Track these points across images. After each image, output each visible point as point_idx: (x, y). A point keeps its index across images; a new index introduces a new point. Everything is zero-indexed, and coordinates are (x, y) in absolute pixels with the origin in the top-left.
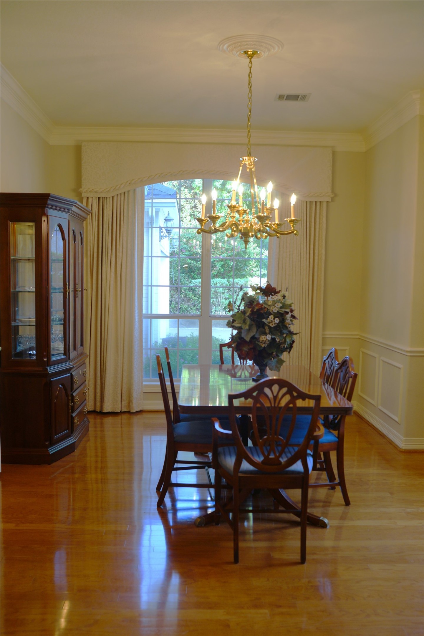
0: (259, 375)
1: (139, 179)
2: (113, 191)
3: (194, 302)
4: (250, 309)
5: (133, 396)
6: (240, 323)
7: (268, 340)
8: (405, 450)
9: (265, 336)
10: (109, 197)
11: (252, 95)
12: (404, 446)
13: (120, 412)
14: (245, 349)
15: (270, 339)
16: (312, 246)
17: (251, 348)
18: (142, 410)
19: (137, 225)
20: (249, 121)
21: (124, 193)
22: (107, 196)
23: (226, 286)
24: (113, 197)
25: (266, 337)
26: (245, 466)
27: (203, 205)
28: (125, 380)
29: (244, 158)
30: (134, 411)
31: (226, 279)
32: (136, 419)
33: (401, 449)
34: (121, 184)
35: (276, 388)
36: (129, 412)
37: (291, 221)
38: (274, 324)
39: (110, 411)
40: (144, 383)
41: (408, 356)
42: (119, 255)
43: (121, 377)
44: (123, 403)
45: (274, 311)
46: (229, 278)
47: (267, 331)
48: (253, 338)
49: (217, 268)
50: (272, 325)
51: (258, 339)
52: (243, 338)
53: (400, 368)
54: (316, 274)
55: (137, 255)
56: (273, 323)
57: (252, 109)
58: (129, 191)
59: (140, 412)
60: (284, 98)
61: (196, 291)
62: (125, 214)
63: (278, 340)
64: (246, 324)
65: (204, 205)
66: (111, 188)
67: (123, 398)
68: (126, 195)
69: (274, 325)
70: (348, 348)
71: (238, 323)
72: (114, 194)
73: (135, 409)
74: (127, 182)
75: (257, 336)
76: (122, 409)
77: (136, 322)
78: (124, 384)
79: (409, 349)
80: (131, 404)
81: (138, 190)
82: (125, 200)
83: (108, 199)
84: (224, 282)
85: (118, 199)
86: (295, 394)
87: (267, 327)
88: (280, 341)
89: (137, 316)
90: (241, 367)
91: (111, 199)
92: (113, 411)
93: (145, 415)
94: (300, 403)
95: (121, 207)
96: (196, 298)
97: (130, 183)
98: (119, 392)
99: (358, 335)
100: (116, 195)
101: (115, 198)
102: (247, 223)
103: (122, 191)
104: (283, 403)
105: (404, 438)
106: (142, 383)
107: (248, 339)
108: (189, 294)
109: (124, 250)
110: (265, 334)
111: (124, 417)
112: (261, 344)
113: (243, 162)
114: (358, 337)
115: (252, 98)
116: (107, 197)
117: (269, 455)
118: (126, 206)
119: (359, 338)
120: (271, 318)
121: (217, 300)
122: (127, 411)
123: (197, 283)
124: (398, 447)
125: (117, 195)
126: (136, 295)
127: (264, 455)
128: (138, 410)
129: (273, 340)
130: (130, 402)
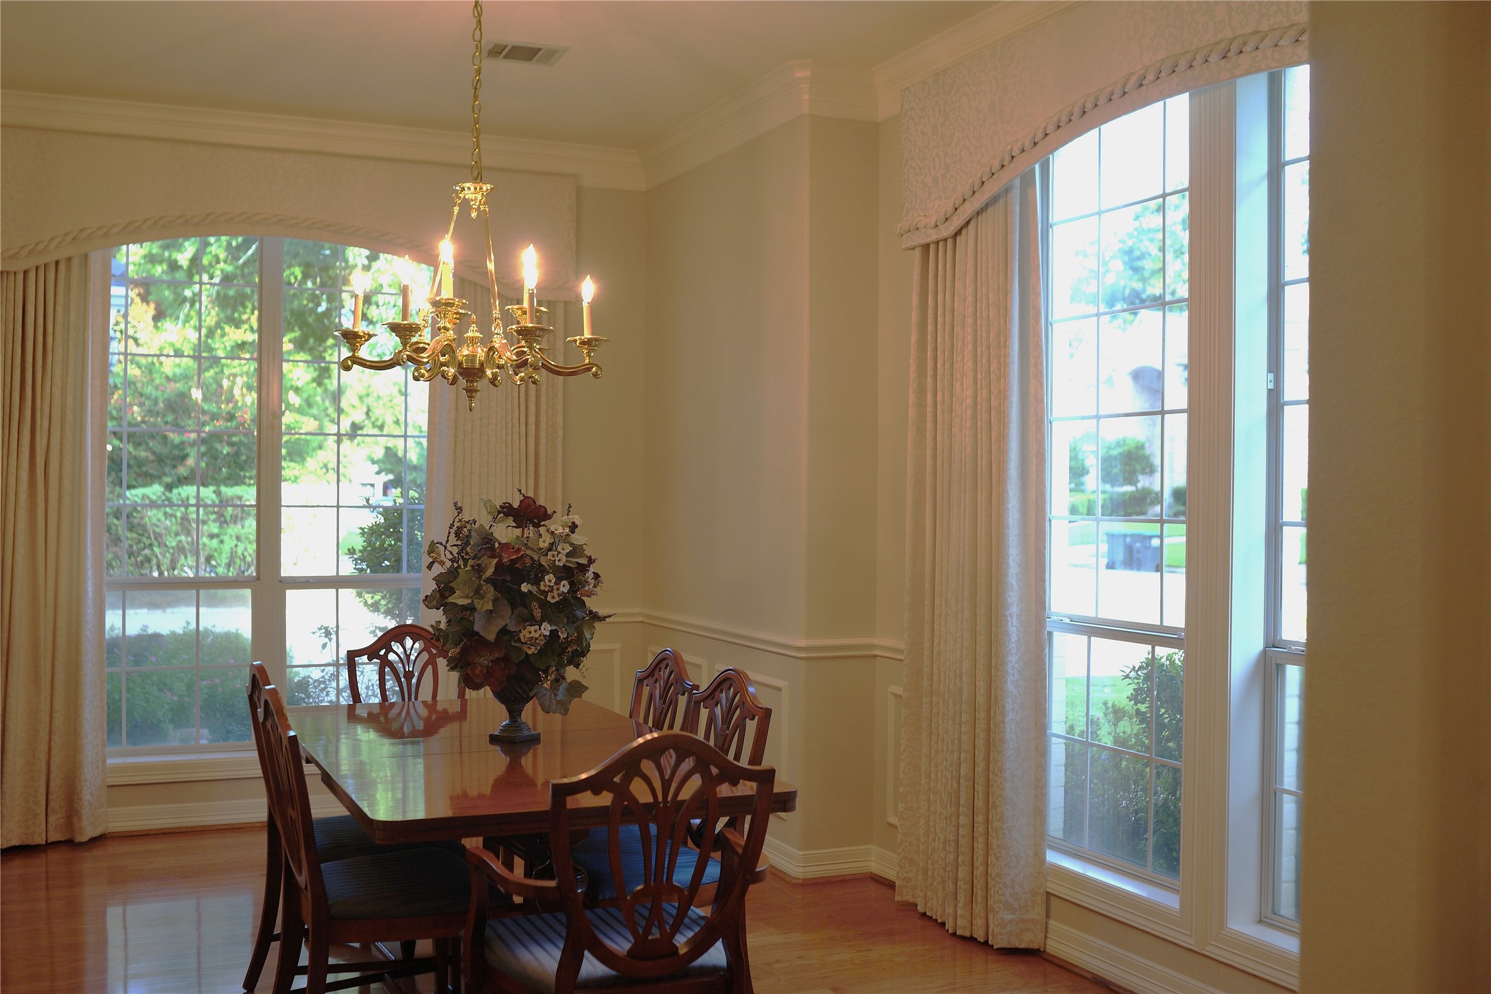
0: (506, 725)
1: (99, 228)
2: (26, 256)
3: (131, 546)
4: (495, 561)
5: (81, 799)
6: (467, 597)
7: (545, 636)
8: (804, 880)
9: (537, 627)
10: (15, 273)
11: (483, 34)
12: (801, 870)
13: (44, 843)
14: (484, 660)
15: (548, 633)
16: (532, 407)
17: (498, 660)
18: (105, 834)
19: (92, 348)
20: (476, 98)
21: (57, 263)
22: (7, 269)
23: (213, 505)
24: (26, 273)
25: (540, 629)
26: (591, 967)
27: (356, 296)
28: (57, 758)
29: (468, 185)
30: (85, 839)
31: (212, 488)
32: (90, 863)
33: (795, 878)
34: (52, 239)
35: (669, 759)
36: (70, 843)
37: (583, 343)
38: (556, 596)
39: (17, 844)
40: (109, 761)
41: (801, 659)
42: (43, 424)
43: (47, 748)
44: (52, 819)
45: (557, 563)
46: (218, 486)
47: (537, 613)
48: (504, 631)
49: (190, 461)
50: (553, 597)
51: (514, 635)
52: (477, 634)
53: (779, 689)
54: (542, 473)
55: (91, 423)
56: (555, 592)
57: (482, 68)
58: (69, 259)
59: (99, 840)
60: (501, 53)
61: (135, 518)
62: (59, 319)
63: (563, 636)
64: (482, 597)
65: (359, 297)
66: (22, 247)
67: (52, 804)
68: (62, 267)
69: (557, 599)
70: (617, 646)
71: (461, 597)
72: (30, 264)
73: (88, 831)
74: (66, 235)
75: (511, 628)
76: (49, 835)
77: (89, 601)
78: (54, 768)
79: (803, 643)
80: (75, 820)
81: (95, 258)
82: (58, 281)
83: (12, 277)
84: (206, 495)
85: (38, 277)
86: (715, 771)
87: (535, 605)
88: (567, 637)
89: (90, 584)
90: (403, 706)
91: (20, 277)
92: (24, 844)
93: (113, 848)
94: (724, 790)
95: (47, 298)
96: (135, 535)
97: (74, 239)
98: (43, 789)
99: (640, 614)
100: (35, 269)
101: (32, 275)
102: (473, 345)
103: (50, 258)
104: (686, 794)
105: (801, 853)
106: (104, 762)
107: (491, 636)
108: (116, 526)
109: (56, 412)
110: (532, 620)
111: (55, 856)
112: (525, 648)
113: (462, 195)
114: (640, 619)
115: (482, 41)
116: (8, 272)
117: (647, 931)
118: (60, 297)
119: (641, 622)
120: (550, 581)
121: (190, 539)
122: (62, 839)
123: (136, 499)
124: (785, 874)
125: (37, 268)
126: (89, 529)
127: (634, 933)
128: (94, 836)
129: (554, 634)
130: (72, 812)
